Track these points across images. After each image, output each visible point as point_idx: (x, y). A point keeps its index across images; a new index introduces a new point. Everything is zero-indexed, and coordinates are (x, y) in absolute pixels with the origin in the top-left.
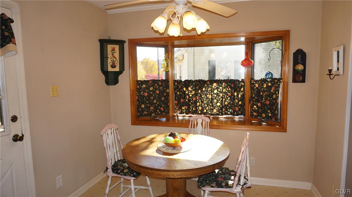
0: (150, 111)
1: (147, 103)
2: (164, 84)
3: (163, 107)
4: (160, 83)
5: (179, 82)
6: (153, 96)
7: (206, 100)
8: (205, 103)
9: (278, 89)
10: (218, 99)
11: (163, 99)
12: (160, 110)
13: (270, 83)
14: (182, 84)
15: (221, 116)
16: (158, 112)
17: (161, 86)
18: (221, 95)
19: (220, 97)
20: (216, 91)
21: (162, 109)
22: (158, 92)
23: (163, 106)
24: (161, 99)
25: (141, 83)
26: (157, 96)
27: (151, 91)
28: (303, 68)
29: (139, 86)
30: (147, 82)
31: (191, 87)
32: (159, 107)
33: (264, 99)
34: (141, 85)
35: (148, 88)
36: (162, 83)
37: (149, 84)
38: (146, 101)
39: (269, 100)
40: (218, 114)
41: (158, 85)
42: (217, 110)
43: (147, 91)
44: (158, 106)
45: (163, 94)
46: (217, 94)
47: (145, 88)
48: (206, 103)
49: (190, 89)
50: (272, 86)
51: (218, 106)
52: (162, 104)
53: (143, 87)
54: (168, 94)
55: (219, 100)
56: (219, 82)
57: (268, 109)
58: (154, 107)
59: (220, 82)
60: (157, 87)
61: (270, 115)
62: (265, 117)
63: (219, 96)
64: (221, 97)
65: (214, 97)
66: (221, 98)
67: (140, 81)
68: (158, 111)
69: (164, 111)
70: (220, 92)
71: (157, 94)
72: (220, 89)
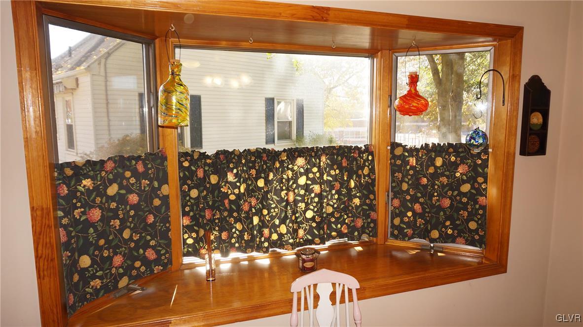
0: (112, 275)
1: (100, 249)
2: (152, 167)
3: (153, 248)
4: (140, 168)
5: (196, 157)
6: (121, 216)
7: (276, 207)
8: (274, 214)
9: (483, 170)
10: (308, 199)
11: (151, 219)
12: (146, 262)
13: (453, 155)
14: (206, 164)
15: (319, 244)
16: (138, 269)
17: (145, 175)
18: (317, 188)
19: (313, 195)
20: (302, 181)
21: (151, 254)
22: (134, 198)
23: (152, 243)
24: (145, 220)
25: (75, 175)
26: (132, 213)
27: (112, 198)
28: (541, 120)
29: (68, 186)
30: (98, 167)
31: (235, 171)
32: (141, 251)
33: (436, 194)
34: (73, 183)
35: (100, 191)
36: (145, 165)
37: (103, 174)
38: (97, 241)
39: (450, 198)
40: (311, 242)
41: (135, 173)
42: (305, 230)
43: (98, 200)
44: (137, 248)
45: (152, 203)
46: (306, 187)
47: (92, 191)
48: (277, 214)
49: (231, 177)
50: (460, 164)
51: (307, 220)
52: (149, 238)
53: (80, 188)
54: (165, 199)
55: (312, 202)
56: (311, 154)
57: (447, 219)
58: (124, 256)
59: (313, 154)
60: (133, 180)
61: (450, 232)
62: (438, 238)
63: (312, 191)
64: (316, 194)
65: (299, 195)
66: (314, 197)
67: (68, 164)
68: (138, 264)
69: (157, 261)
70: (314, 181)
71: (133, 207)
72: (313, 173)
